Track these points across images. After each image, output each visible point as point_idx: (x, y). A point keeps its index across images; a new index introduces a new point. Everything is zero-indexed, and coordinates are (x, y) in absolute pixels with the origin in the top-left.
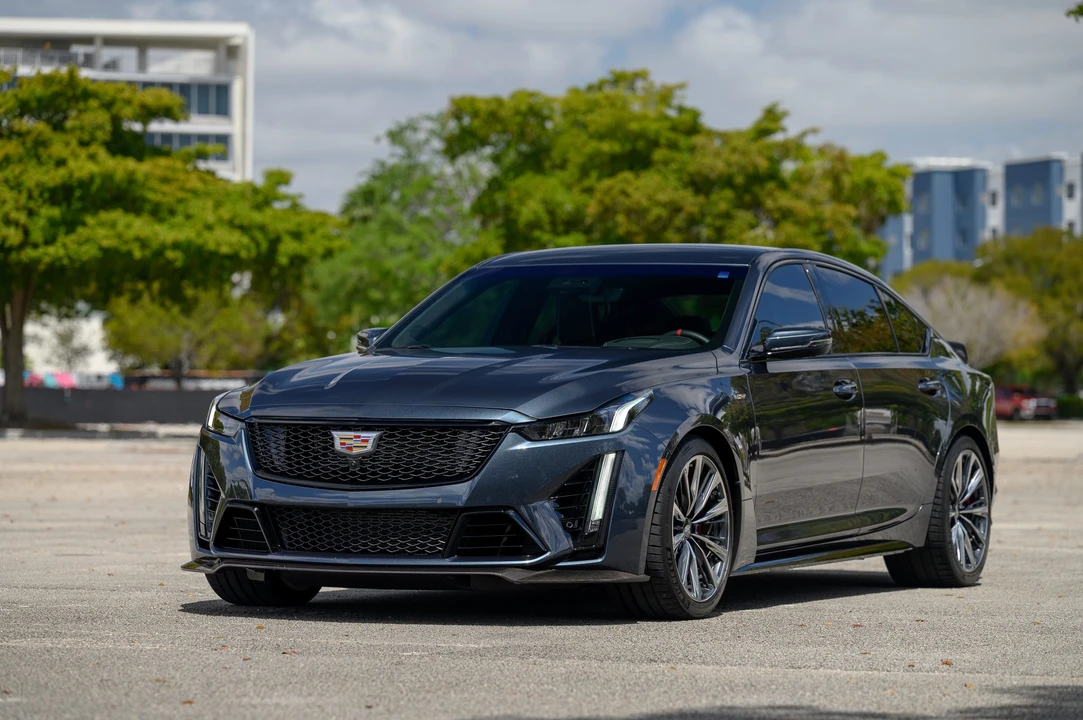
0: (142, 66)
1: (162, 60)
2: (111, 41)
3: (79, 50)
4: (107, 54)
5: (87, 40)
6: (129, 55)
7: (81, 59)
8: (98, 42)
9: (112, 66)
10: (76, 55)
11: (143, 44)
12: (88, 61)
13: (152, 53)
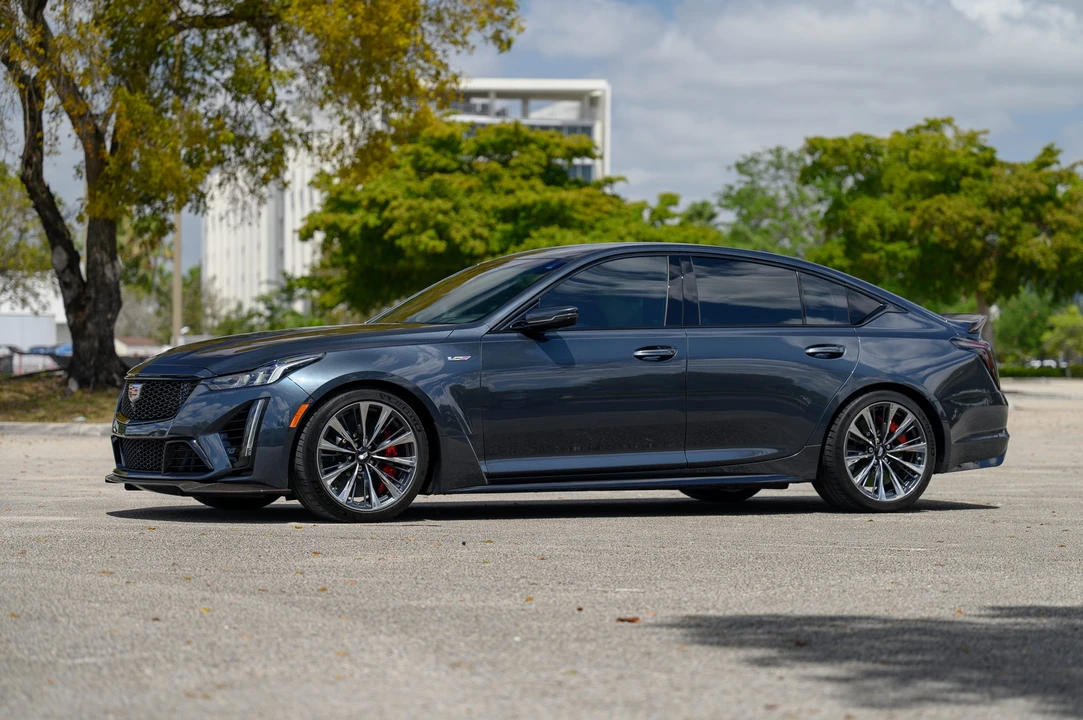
0: (525, 114)
1: (539, 108)
2: (502, 94)
3: (477, 101)
4: (499, 104)
5: (483, 94)
6: (514, 106)
7: (479, 109)
8: (492, 95)
9: (501, 113)
10: (475, 105)
11: (525, 97)
12: (485, 110)
13: (533, 103)
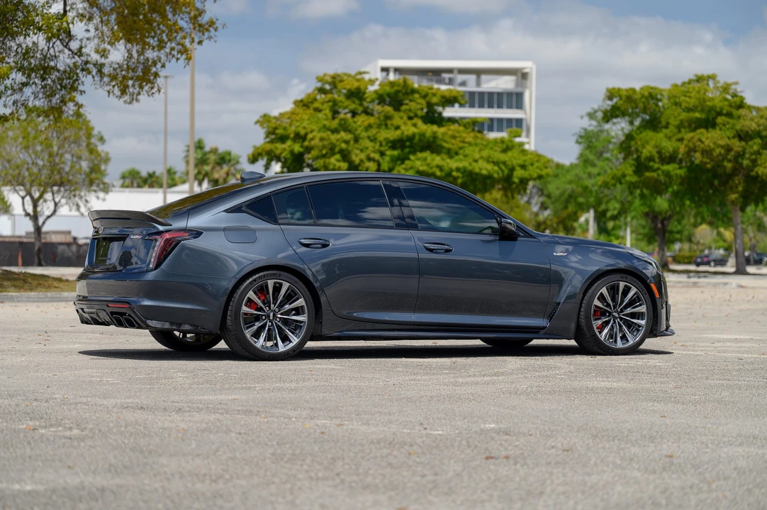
0: (478, 84)
1: (489, 81)
2: (462, 71)
3: (446, 76)
4: (460, 78)
5: (450, 71)
6: (471, 79)
7: (447, 81)
8: (456, 72)
9: (463, 84)
10: (444, 79)
11: (478, 72)
12: (451, 82)
13: (484, 77)
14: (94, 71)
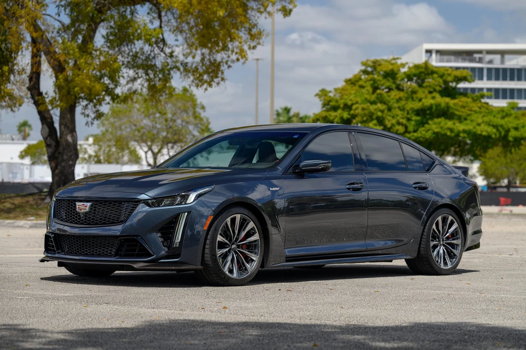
0: (502, 62)
1: (510, 60)
2: (490, 52)
3: (477, 56)
4: (488, 57)
5: (480, 52)
6: (497, 58)
7: (477, 60)
8: (484, 53)
9: (491, 62)
10: (475, 58)
11: (502, 53)
12: (480, 60)
13: (507, 57)
14: (182, 69)
